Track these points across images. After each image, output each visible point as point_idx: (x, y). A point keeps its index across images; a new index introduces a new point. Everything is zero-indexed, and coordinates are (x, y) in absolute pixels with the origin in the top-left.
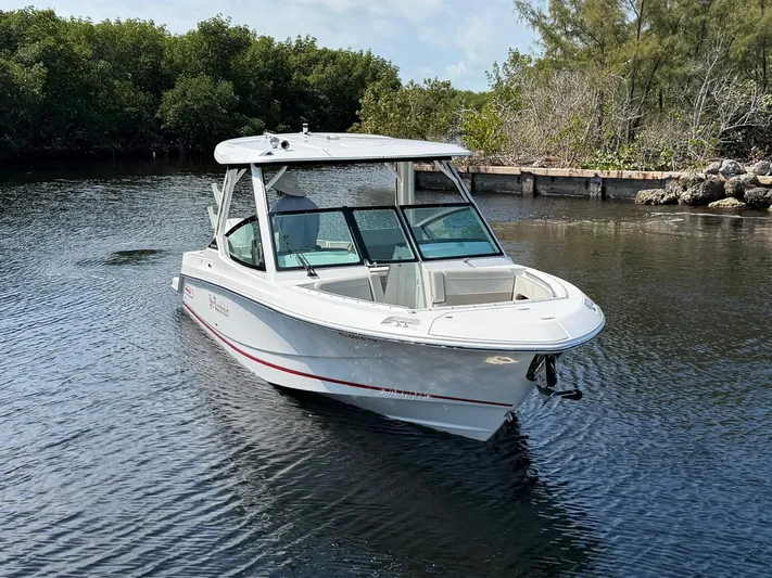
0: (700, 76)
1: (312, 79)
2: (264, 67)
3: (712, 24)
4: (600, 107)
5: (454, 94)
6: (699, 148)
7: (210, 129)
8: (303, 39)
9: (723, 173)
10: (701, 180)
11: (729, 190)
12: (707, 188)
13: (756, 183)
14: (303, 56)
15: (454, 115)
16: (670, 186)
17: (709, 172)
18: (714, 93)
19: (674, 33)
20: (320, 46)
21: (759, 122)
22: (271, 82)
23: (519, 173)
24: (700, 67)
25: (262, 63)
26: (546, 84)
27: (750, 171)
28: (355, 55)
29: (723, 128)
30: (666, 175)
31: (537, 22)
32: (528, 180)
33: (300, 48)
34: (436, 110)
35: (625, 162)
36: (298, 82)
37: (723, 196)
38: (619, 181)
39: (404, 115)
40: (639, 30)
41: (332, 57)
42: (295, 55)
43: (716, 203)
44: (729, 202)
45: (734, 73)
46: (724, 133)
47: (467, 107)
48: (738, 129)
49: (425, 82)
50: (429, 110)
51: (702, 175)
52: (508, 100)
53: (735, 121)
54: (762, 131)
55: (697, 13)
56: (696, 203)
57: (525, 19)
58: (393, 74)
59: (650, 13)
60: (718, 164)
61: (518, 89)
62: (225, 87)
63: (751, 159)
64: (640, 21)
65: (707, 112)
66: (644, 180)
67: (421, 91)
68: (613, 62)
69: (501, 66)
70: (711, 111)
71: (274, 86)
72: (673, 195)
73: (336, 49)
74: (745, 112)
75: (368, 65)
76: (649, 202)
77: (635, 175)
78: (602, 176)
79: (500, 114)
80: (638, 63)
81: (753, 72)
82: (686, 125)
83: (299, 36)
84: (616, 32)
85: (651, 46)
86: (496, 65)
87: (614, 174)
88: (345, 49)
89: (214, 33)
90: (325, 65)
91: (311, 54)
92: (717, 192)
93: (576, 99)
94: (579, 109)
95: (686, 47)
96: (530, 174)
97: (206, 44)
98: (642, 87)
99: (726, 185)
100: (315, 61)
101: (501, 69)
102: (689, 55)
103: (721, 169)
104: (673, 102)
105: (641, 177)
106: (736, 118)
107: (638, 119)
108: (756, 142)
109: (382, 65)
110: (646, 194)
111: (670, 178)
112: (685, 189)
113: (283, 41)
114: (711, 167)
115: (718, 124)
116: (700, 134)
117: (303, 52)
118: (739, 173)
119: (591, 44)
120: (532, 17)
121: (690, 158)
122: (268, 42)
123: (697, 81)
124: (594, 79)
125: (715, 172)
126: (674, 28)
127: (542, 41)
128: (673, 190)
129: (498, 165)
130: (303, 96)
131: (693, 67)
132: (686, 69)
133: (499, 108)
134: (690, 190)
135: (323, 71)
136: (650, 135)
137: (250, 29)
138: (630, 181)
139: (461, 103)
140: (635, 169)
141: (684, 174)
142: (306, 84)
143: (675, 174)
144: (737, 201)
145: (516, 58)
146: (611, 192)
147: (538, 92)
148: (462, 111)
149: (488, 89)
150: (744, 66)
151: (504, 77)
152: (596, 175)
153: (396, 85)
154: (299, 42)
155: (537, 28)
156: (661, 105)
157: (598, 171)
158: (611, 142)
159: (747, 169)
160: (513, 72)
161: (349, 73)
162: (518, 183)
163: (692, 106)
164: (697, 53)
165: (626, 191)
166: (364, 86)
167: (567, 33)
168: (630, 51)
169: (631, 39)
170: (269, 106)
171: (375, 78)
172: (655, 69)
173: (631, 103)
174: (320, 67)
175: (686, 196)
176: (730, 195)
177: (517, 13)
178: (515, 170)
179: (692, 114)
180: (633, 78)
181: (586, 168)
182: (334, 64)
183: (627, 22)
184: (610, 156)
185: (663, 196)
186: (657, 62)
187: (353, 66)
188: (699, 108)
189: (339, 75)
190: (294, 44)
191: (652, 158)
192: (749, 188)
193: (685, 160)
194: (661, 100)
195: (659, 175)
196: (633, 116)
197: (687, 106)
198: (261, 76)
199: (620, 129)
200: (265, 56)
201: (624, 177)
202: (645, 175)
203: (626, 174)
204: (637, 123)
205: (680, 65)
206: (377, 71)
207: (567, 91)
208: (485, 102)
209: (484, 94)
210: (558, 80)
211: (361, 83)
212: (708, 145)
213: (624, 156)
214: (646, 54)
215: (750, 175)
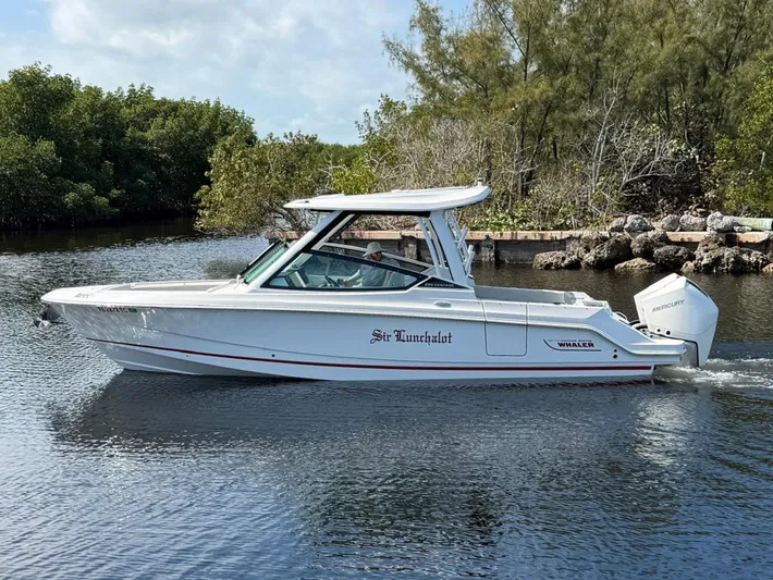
0: (597, 121)
1: (150, 135)
2: (91, 121)
3: (606, 62)
4: (488, 159)
5: (321, 148)
6: (602, 203)
7: (27, 198)
8: (137, 88)
9: (629, 230)
10: (604, 239)
11: (636, 250)
12: (612, 248)
13: (665, 240)
14: (139, 109)
15: (321, 173)
16: (570, 246)
17: (613, 230)
18: (613, 140)
19: (565, 74)
20: (157, 96)
21: (665, 172)
22: (101, 140)
23: (399, 237)
24: (596, 111)
25: (88, 118)
26: (424, 132)
27: (659, 226)
28: (200, 106)
29: (625, 179)
30: (566, 234)
31: (410, 63)
32: (410, 245)
33: (134, 98)
34: (300, 169)
35: (520, 222)
36: (133, 139)
37: (630, 256)
38: (514, 244)
39: (261, 174)
40: (526, 71)
41: (173, 109)
42: (129, 106)
43: (622, 265)
44: (638, 262)
45: (634, 117)
46: (627, 184)
47: (336, 163)
48: (644, 180)
49: (286, 136)
50: (290, 169)
51: (606, 234)
52: (382, 153)
53: (638, 171)
54: (669, 182)
55: (589, 51)
56: (602, 266)
57: (396, 60)
58: (246, 127)
59: (537, 52)
60: (622, 220)
61: (394, 141)
62: (46, 146)
63: (659, 213)
64: (526, 61)
65: (608, 162)
66: (542, 241)
67: (282, 146)
68: (498, 109)
69: (372, 115)
70: (611, 161)
71: (104, 145)
72: (575, 257)
73: (177, 99)
74: (649, 160)
75: (216, 116)
76: (548, 267)
77: (531, 235)
78: (494, 238)
79: (374, 171)
80: (528, 108)
81: (655, 115)
82: (584, 178)
83: (132, 85)
84: (500, 73)
85: (542, 89)
86: (366, 113)
87: (507, 235)
88: (188, 99)
89: (30, 84)
90: (165, 118)
91: (148, 106)
92: (624, 251)
93: (461, 151)
94: (464, 162)
95: (579, 89)
96: (411, 238)
97: (18, 97)
98: (533, 135)
99: (632, 245)
100: (154, 114)
101: (372, 119)
102: (582, 97)
103: (627, 226)
104: (567, 151)
105: (538, 238)
106: (641, 166)
107: (531, 173)
108: (663, 194)
109: (233, 116)
110: (544, 257)
111: (571, 238)
112: (588, 250)
113: (113, 91)
114: (614, 224)
115: (620, 173)
116: (601, 187)
117: (138, 103)
118: (646, 229)
119: (474, 87)
120: (405, 59)
121: (591, 214)
122: (94, 93)
123: (593, 128)
124: (478, 128)
125: (619, 229)
126: (565, 67)
127: (418, 85)
128: (575, 251)
129: (374, 229)
130: (140, 155)
131: (588, 112)
132: (580, 114)
133: (372, 163)
134: (593, 252)
135: (163, 126)
136: (546, 190)
137: (73, 79)
138: (527, 243)
139: (328, 158)
140: (532, 228)
141: (586, 233)
142: (144, 141)
143: (576, 233)
144: (645, 262)
145: (389, 106)
146: (506, 256)
147: (417, 143)
148: (331, 168)
149: (359, 142)
150: (644, 108)
151: (377, 128)
152: (488, 237)
153: (251, 140)
154: (132, 91)
155: (411, 71)
156: (556, 155)
157: (489, 232)
158: (502, 198)
159: (655, 224)
160: (386, 121)
161: (195, 127)
162: (400, 249)
163: (589, 156)
164: (592, 94)
165: (523, 255)
166: (214, 142)
167: (445, 75)
168: (518, 95)
169: (517, 82)
170: (98, 168)
171: (225, 133)
172: (546, 115)
173: (522, 153)
174: (159, 120)
175: (589, 258)
176: (637, 255)
177: (388, 54)
178: (395, 235)
179: (591, 165)
180: (523, 125)
181: (477, 229)
182: (176, 117)
183: (511, 62)
184: (501, 216)
185: (564, 259)
186: (549, 108)
187: (200, 118)
188: (598, 159)
189: (182, 130)
190: (126, 94)
191: (548, 216)
192: (659, 247)
193: (586, 217)
194: (555, 149)
195: (557, 234)
196: (526, 169)
197: (584, 156)
198: (87, 133)
199: (511, 184)
200: (93, 109)
201: (519, 238)
202: (542, 235)
203: (521, 235)
204: (530, 176)
205: (574, 110)
206: (228, 125)
207: (450, 142)
208: (356, 156)
209: (354, 147)
210: (438, 129)
211: (210, 139)
212: (611, 200)
213: (519, 213)
214: (537, 97)
215: (659, 231)
